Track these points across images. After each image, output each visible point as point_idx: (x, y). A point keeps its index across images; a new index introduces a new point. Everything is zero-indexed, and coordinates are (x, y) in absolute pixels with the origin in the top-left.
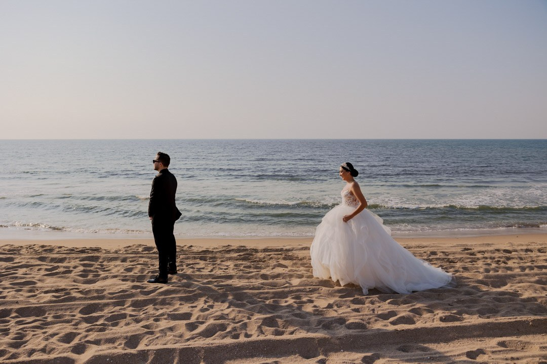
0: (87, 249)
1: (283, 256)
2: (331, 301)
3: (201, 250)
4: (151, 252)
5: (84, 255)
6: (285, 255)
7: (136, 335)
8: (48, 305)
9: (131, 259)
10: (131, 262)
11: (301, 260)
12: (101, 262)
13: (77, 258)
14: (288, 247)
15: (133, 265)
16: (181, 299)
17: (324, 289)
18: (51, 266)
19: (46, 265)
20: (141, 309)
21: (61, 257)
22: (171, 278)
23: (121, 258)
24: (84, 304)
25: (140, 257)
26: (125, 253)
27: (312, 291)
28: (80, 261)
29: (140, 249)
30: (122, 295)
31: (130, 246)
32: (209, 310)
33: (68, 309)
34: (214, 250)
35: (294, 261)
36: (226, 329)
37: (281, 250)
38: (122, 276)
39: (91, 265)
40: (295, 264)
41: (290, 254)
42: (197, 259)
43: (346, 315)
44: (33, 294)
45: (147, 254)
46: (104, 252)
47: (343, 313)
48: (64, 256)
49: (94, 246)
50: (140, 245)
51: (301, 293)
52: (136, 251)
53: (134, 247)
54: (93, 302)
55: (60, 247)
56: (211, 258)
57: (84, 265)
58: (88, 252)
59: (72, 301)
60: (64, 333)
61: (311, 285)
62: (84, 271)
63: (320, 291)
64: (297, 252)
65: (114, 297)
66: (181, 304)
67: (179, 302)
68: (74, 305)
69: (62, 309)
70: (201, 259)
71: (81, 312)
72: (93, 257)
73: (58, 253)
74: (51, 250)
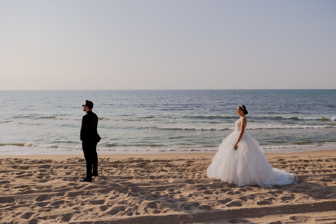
0: (43, 161)
1: (165, 165)
2: (192, 192)
3: (114, 161)
4: (83, 162)
5: (41, 165)
6: (167, 164)
7: (69, 213)
8: (16, 195)
9: (70, 167)
10: (70, 168)
11: (176, 167)
12: (51, 169)
13: (36, 166)
14: (169, 159)
15: (71, 171)
16: (99, 191)
17: (188, 185)
18: (20, 171)
19: (17, 171)
20: (74, 198)
21: (26, 166)
22: (94, 179)
23: (64, 166)
24: (38, 195)
25: (76, 166)
26: (67, 163)
27: (181, 186)
28: (39, 168)
29: (77, 161)
30: (62, 189)
31: (70, 159)
32: (115, 198)
33: (29, 198)
34: (123, 161)
35: (172, 168)
36: (125, 209)
37: (165, 161)
38: (64, 177)
39: (45, 171)
40: (173, 169)
41: (170, 163)
42: (112, 166)
43: (199, 201)
44: (8, 189)
45: (81, 163)
46: (54, 162)
47: (198, 200)
48: (29, 165)
49: (48, 159)
50: (77, 158)
51: (174, 187)
52: (74, 162)
53: (73, 159)
54: (44, 193)
55: (27, 160)
56: (120, 166)
57: (41, 171)
58: (44, 163)
59: (31, 193)
60: (25, 213)
61: (180, 183)
62: (40, 174)
63: (186, 186)
64: (175, 162)
65: (57, 190)
66: (99, 195)
67: (98, 194)
68: (32, 195)
69: (25, 198)
70: (114, 166)
71: (36, 200)
72: (46, 165)
73: (25, 163)
74: (20, 162)
